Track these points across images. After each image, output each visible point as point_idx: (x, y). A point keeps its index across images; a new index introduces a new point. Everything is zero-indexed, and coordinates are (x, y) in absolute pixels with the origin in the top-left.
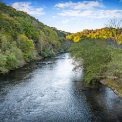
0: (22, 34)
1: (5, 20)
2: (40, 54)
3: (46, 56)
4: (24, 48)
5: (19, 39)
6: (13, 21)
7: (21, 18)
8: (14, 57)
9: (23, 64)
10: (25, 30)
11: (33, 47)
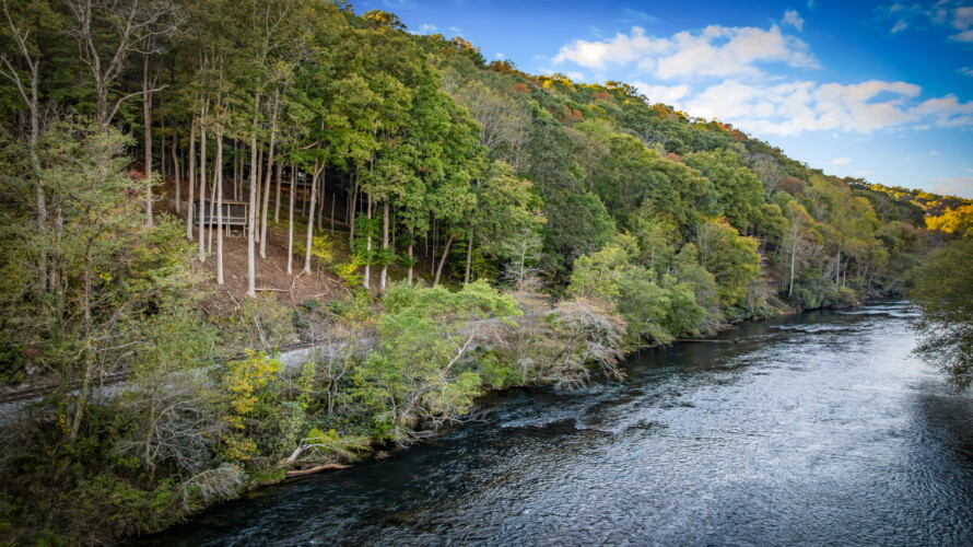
0: (714, 215)
1: (657, 169)
2: (784, 296)
3: (813, 304)
4: (723, 268)
5: (706, 237)
6: (684, 171)
7: (712, 156)
8: (690, 296)
9: (718, 326)
10: (724, 200)
11: (756, 265)
